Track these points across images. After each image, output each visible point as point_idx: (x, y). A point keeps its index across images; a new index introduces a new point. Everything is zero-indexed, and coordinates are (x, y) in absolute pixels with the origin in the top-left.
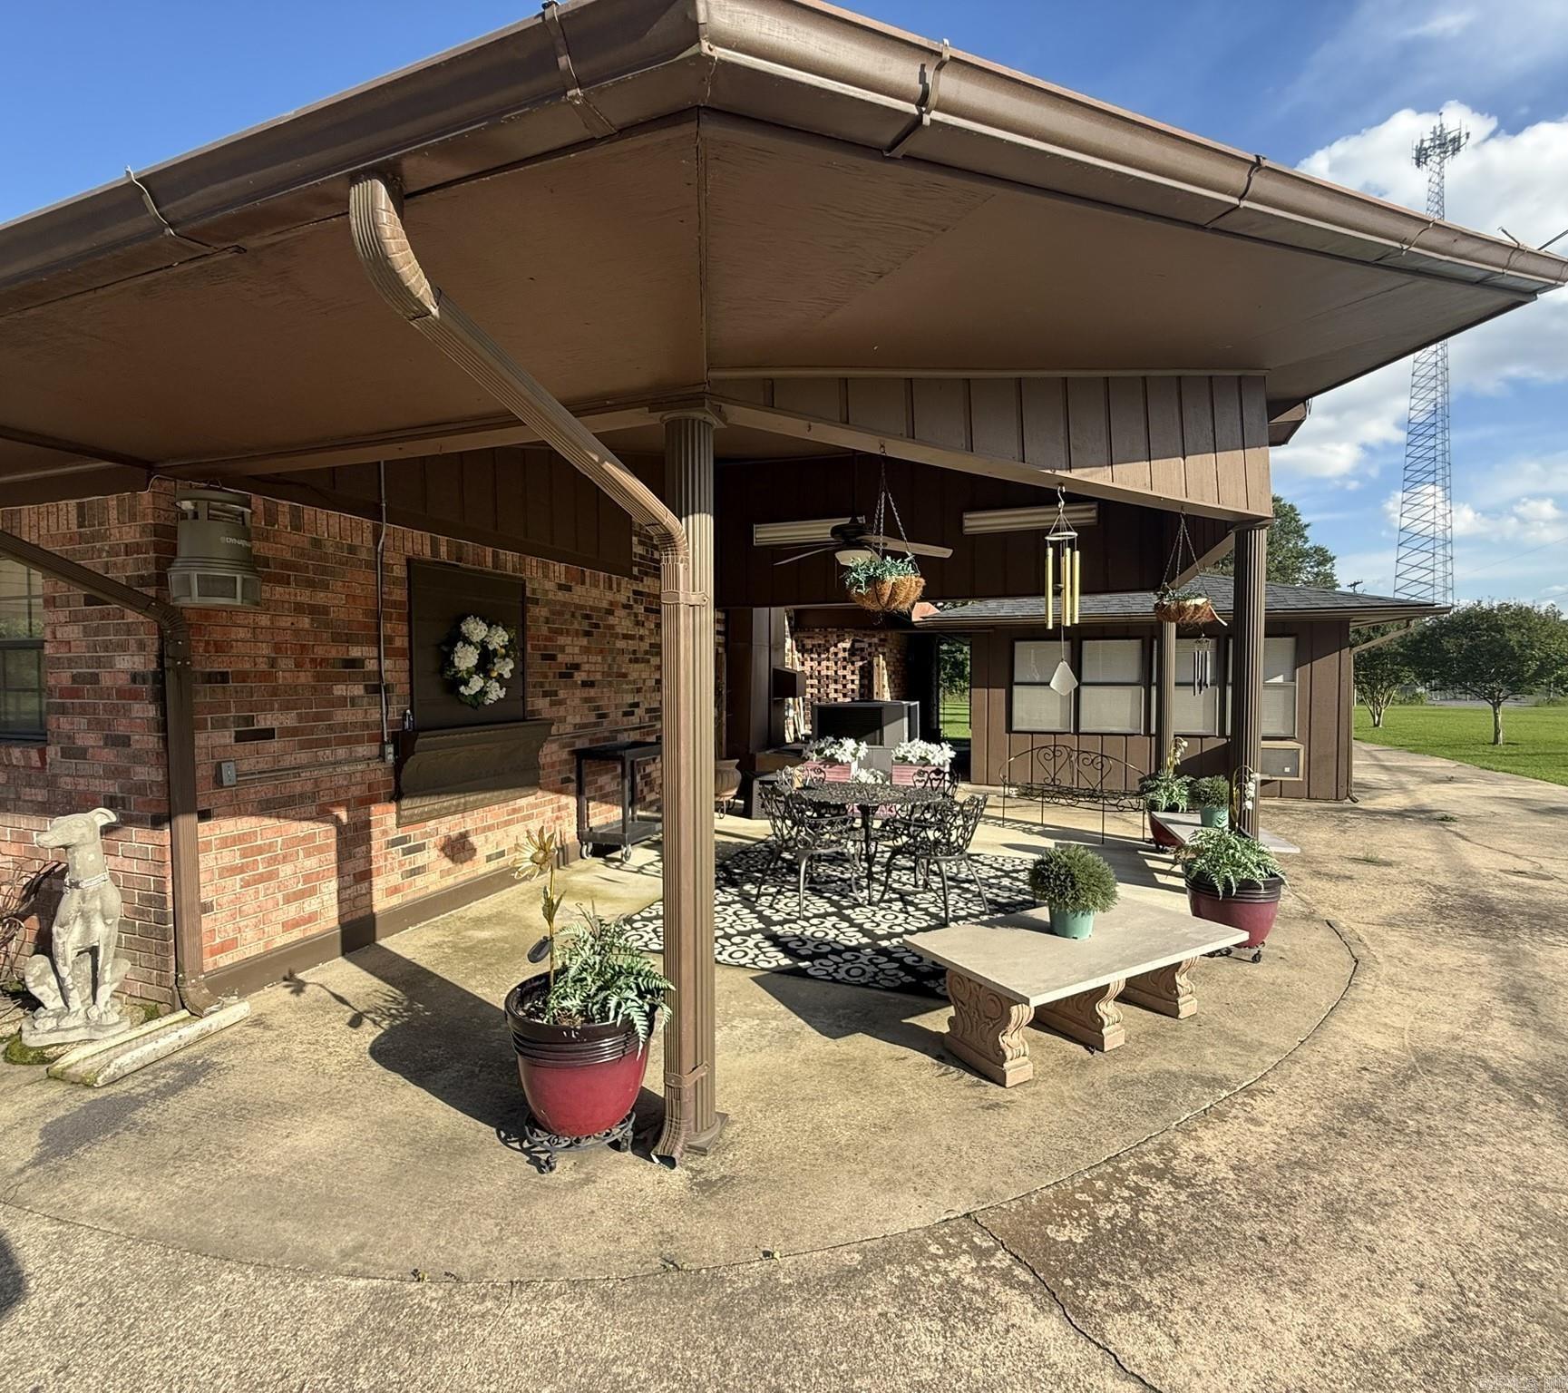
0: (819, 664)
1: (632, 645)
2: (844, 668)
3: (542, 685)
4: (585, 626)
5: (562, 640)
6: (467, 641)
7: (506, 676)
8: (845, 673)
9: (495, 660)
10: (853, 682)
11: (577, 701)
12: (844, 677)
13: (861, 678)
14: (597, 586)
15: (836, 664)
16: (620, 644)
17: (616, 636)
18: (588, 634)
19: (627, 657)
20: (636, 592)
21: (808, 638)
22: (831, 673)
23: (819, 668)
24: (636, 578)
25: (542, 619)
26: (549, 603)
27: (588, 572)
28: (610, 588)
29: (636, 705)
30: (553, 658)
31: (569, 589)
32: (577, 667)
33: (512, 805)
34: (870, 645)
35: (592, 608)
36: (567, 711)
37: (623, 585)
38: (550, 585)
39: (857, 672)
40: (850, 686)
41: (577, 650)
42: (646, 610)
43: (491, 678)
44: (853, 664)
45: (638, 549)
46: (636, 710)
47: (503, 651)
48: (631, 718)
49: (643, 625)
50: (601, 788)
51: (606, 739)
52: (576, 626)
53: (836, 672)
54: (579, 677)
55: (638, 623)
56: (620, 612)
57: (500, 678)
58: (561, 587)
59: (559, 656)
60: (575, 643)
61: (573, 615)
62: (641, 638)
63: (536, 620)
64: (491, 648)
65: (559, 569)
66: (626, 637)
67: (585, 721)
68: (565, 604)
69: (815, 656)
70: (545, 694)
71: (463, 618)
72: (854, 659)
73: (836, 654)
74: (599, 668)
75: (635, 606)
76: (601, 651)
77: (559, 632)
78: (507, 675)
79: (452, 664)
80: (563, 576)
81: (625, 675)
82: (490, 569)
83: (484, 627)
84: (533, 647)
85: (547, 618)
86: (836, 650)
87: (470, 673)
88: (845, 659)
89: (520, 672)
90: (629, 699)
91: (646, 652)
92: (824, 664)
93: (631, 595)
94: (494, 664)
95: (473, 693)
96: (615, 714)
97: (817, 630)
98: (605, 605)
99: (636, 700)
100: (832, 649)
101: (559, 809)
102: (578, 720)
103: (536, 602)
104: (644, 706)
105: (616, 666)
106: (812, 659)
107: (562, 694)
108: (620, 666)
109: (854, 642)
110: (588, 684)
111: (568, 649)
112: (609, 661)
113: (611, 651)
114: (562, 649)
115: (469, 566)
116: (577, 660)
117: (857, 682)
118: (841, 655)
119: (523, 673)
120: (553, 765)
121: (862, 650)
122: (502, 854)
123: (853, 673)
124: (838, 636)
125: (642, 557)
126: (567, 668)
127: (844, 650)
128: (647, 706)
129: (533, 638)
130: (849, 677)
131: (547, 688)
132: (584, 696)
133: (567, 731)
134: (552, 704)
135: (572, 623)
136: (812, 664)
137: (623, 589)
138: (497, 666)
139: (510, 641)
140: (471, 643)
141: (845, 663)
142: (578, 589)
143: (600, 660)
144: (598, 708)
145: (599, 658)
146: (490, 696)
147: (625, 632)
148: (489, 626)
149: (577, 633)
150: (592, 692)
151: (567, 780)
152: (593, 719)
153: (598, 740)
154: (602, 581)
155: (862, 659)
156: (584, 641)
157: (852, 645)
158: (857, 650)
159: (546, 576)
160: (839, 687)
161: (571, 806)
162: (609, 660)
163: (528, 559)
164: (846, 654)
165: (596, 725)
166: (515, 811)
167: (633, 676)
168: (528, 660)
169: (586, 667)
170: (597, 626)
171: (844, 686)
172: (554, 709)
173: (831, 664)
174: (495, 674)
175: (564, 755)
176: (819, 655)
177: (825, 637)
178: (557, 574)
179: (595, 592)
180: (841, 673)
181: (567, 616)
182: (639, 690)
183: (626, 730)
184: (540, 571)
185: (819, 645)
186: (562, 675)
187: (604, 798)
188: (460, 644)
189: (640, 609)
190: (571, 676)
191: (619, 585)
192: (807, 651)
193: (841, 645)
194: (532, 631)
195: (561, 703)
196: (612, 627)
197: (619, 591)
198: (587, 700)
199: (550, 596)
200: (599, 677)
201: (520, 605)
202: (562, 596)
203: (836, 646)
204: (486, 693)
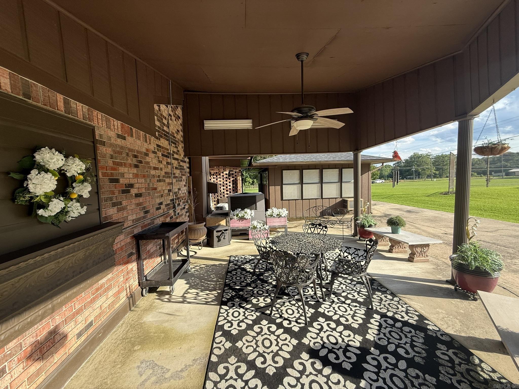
0: (217, 179)
1: (158, 172)
2: (226, 181)
3: (111, 199)
4: (134, 161)
5: (122, 170)
6: (43, 169)
7: (85, 197)
8: (227, 182)
9: (74, 185)
10: (230, 186)
11: (133, 206)
12: (227, 184)
13: (233, 184)
14: (139, 139)
15: (223, 179)
16: (153, 172)
17: (150, 168)
18: (136, 166)
19: (156, 179)
20: (158, 146)
21: (212, 170)
22: (221, 183)
23: (217, 181)
24: (157, 138)
25: (108, 156)
26: (111, 145)
27: (134, 130)
28: (146, 141)
29: (161, 204)
30: (117, 181)
31: (124, 138)
32: (131, 186)
33: (95, 286)
34: (236, 172)
35: (138, 152)
36: (128, 213)
37: (152, 141)
38: (112, 134)
39: (231, 182)
40: (229, 187)
41: (131, 176)
42: (163, 155)
43: (72, 200)
44: (230, 179)
45: (157, 123)
46: (161, 206)
47: (81, 177)
48: (160, 210)
49: (162, 163)
50: (149, 251)
51: (149, 224)
52: (129, 161)
53: (223, 182)
54: (134, 191)
55: (160, 162)
56: (151, 155)
57: (80, 199)
58: (119, 136)
59: (121, 180)
60: (131, 171)
61: (128, 155)
62: (161, 169)
63: (104, 156)
64: (69, 175)
65: (117, 124)
66: (155, 168)
67: (138, 217)
68: (122, 147)
69: (215, 177)
70: (114, 205)
71: (36, 149)
72: (230, 177)
73: (223, 176)
74: (143, 186)
75: (158, 152)
76: (144, 176)
77: (120, 164)
78: (86, 195)
79: (26, 190)
80: (120, 129)
81: (155, 189)
82: (63, 113)
83: (61, 157)
84: (104, 175)
85: (112, 155)
86: (223, 174)
87: (49, 197)
88: (226, 178)
89: (96, 192)
90: (158, 201)
91: (164, 177)
92: (219, 179)
93: (156, 146)
94: (73, 188)
95: (53, 214)
96: (153, 211)
97: (215, 167)
98: (144, 150)
99: (161, 201)
100: (222, 174)
101: (128, 273)
102: (134, 217)
103: (103, 144)
104: (164, 203)
105: (151, 184)
106: (214, 178)
107: (124, 203)
108: (153, 185)
109: (230, 171)
110: (138, 195)
111: (126, 176)
112: (148, 182)
113: (148, 176)
114: (123, 175)
115: (39, 105)
116: (132, 181)
117: (231, 186)
118: (225, 176)
119: (97, 193)
120: (122, 248)
121: (233, 174)
122: (91, 324)
123: (230, 182)
124: (224, 169)
125: (159, 127)
126: (126, 187)
127: (226, 174)
128: (166, 203)
129: (102, 168)
130: (229, 184)
131: (114, 200)
132: (137, 202)
133: (129, 225)
134: (119, 210)
135: (127, 160)
136: (214, 180)
137: (152, 143)
138: (76, 189)
139: (87, 169)
140: (47, 171)
141: (227, 179)
142: (129, 139)
143: (144, 182)
144: (144, 208)
145: (143, 180)
146: (72, 214)
147: (154, 166)
148: (66, 157)
149: (130, 165)
150: (141, 200)
151: (131, 254)
152: (142, 215)
153: (145, 226)
154: (142, 136)
155: (233, 177)
156: (135, 171)
157: (229, 172)
158: (231, 174)
159: (108, 127)
160: (225, 188)
161: (134, 270)
162: (148, 180)
163: (95, 112)
164: (227, 176)
165: (144, 217)
166: (97, 290)
167: (159, 189)
168: (101, 183)
169: (137, 186)
170: (141, 162)
171: (227, 187)
172: (120, 213)
173: (221, 179)
174: (75, 196)
175: (129, 240)
176: (217, 176)
177: (219, 169)
178: (116, 127)
179: (138, 142)
180: (225, 182)
181: (124, 155)
182: (162, 196)
183: (158, 217)
184: (104, 123)
185: (217, 173)
186: (124, 192)
187: (151, 256)
188: (34, 172)
189: (160, 154)
190: (128, 191)
191: (150, 140)
192: (212, 175)
193: (225, 173)
194: (102, 163)
195: (124, 209)
196: (148, 163)
197: (150, 144)
198: (138, 204)
199: (113, 141)
200: (143, 191)
201: (92, 144)
202: (120, 142)
203: (223, 173)
204: (68, 212)
